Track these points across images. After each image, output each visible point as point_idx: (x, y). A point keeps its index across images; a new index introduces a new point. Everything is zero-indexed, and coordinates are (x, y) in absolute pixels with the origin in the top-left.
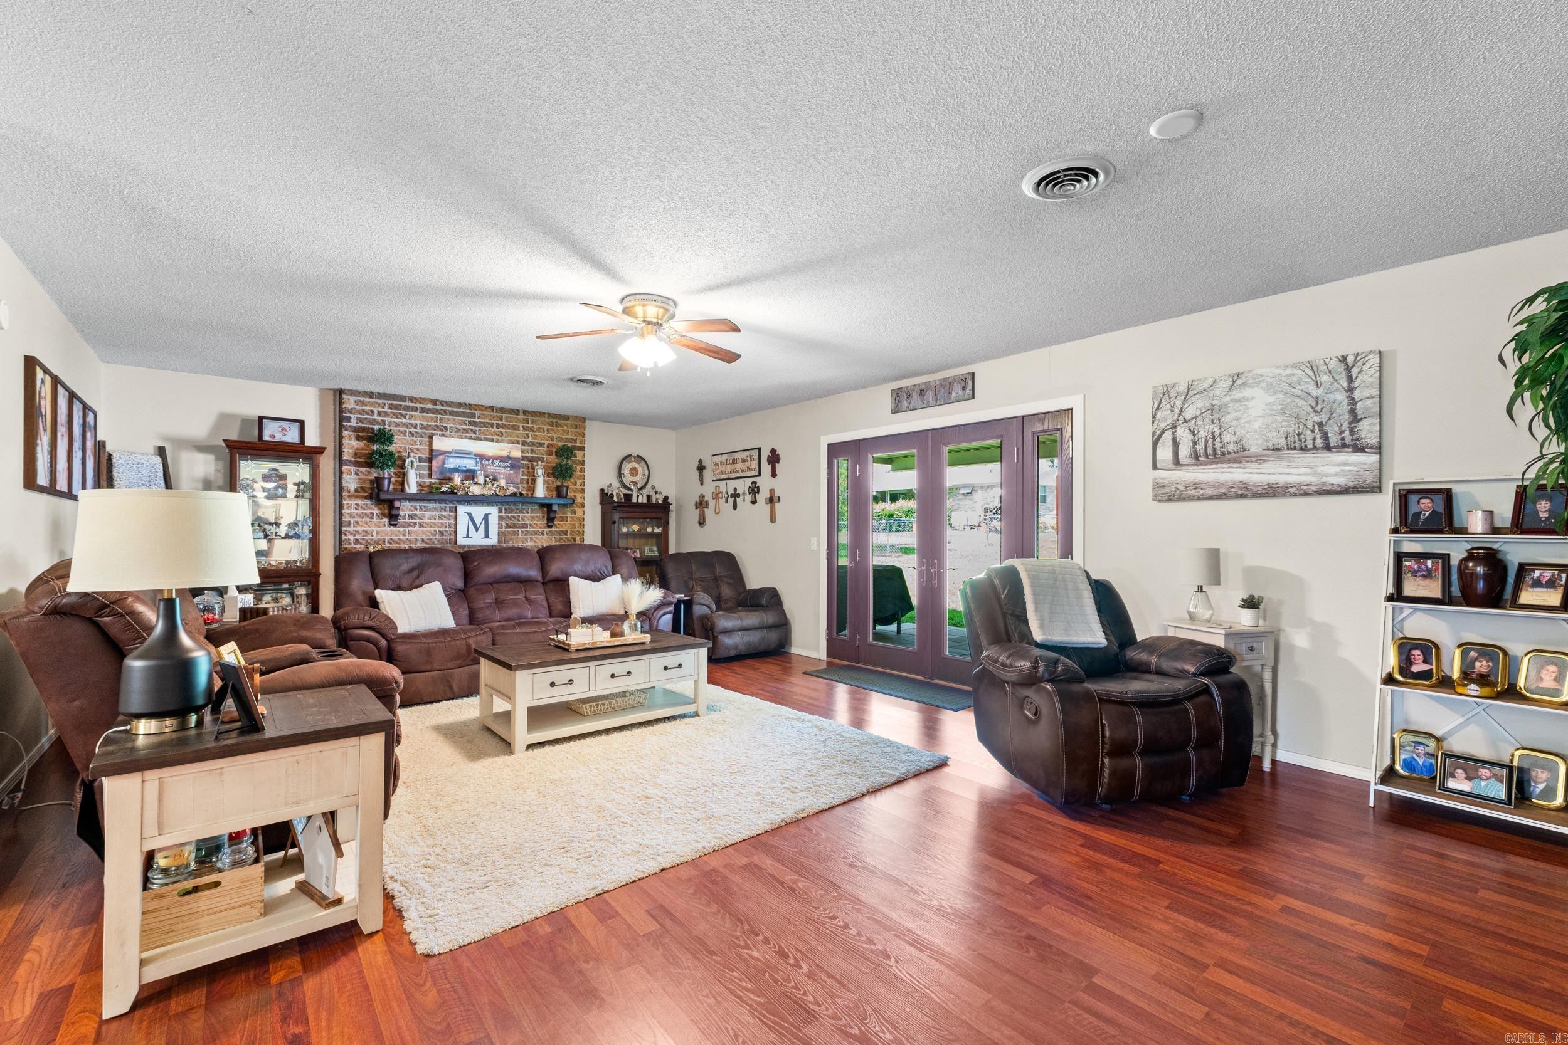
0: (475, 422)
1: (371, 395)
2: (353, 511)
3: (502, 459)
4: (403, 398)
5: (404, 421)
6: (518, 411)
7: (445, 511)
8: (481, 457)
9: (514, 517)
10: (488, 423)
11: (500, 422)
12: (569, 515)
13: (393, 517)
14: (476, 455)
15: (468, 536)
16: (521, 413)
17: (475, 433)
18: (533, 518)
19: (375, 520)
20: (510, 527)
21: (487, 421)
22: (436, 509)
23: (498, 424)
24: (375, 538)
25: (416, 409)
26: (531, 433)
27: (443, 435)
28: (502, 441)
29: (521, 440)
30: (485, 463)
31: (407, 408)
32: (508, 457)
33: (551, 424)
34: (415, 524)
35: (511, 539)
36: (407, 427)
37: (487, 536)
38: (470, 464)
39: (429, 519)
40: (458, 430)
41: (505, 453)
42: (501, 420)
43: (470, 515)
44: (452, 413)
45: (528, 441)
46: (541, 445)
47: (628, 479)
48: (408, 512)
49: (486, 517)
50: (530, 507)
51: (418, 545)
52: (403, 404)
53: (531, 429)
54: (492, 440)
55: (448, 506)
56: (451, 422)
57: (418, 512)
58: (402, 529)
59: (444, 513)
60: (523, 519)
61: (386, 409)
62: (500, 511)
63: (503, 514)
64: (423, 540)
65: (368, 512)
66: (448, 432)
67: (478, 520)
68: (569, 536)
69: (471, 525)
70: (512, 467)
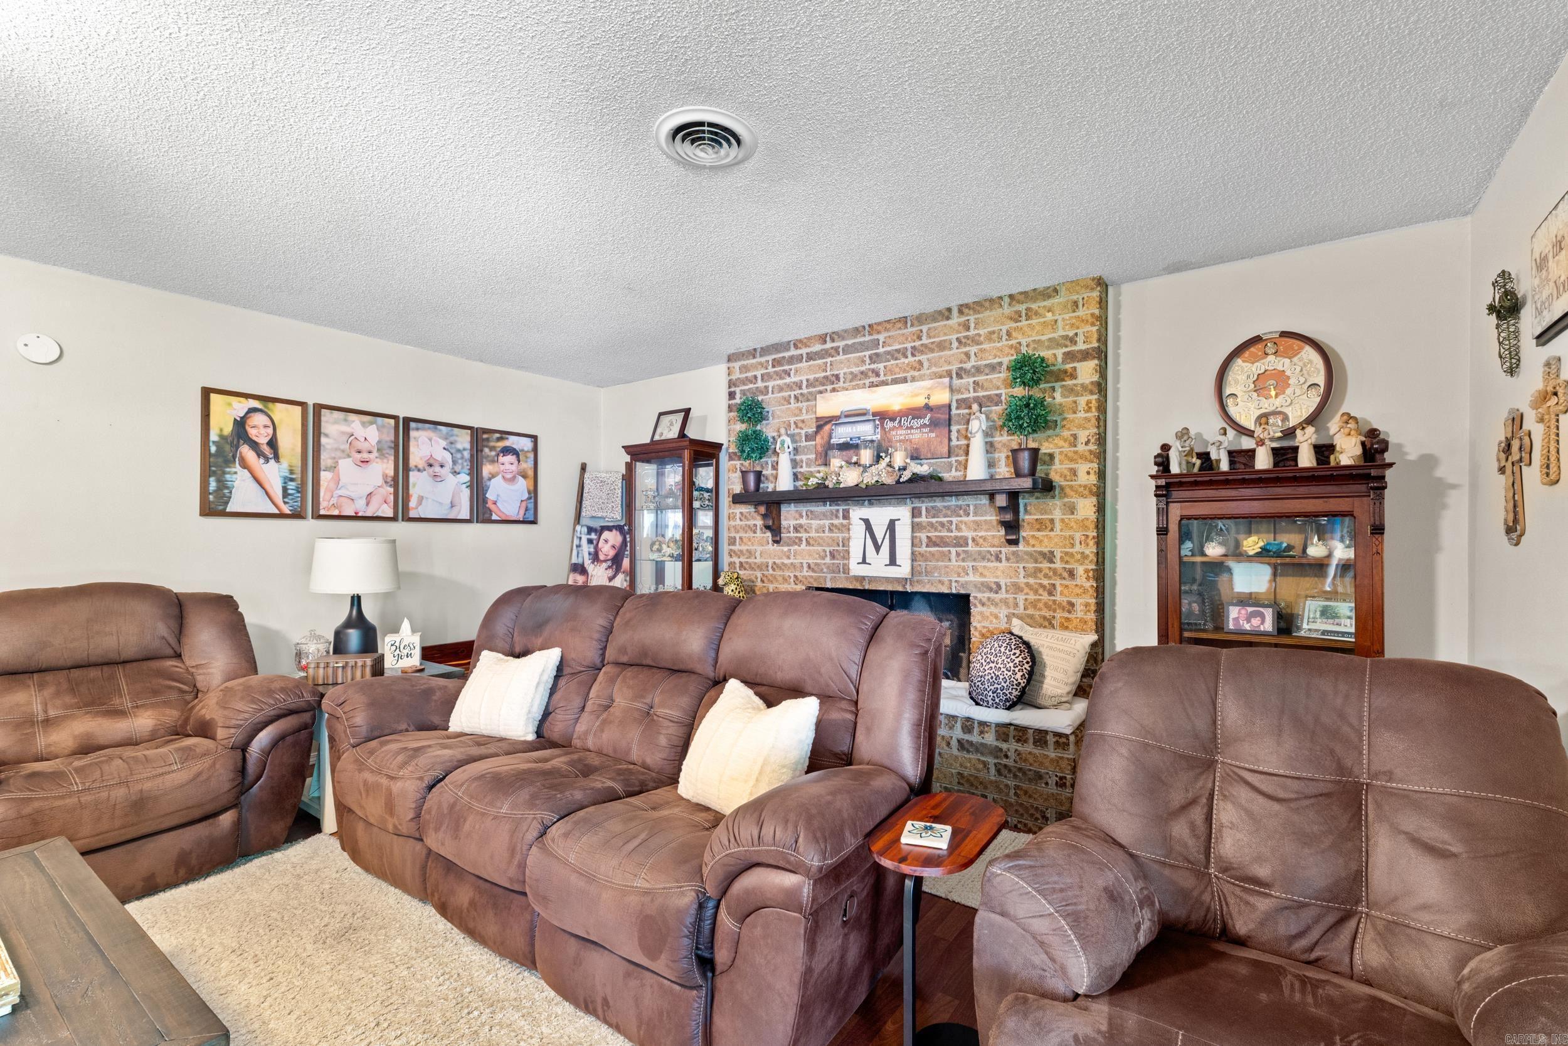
0: (877, 355)
1: (753, 353)
2: (738, 522)
3: (915, 413)
4: (785, 346)
5: (788, 380)
6: (949, 310)
7: (837, 517)
8: (882, 416)
9: (942, 525)
10: (898, 351)
11: (917, 343)
12: (1057, 515)
13: (775, 530)
14: (874, 414)
15: (864, 561)
16: (955, 312)
17: (878, 375)
18: (978, 525)
19: (759, 534)
20: (936, 545)
21: (897, 347)
22: (824, 516)
23: (914, 348)
24: (758, 560)
25: (799, 359)
26: (973, 349)
27: (834, 390)
28: (922, 378)
29: (954, 368)
30: (889, 425)
31: (791, 360)
32: (927, 407)
33: (1016, 317)
34: (800, 539)
35: (936, 568)
36: (791, 389)
37: (893, 561)
38: (865, 431)
39: (817, 531)
40: (854, 376)
41: (920, 401)
42: (920, 338)
43: (867, 522)
44: (847, 350)
45: (968, 366)
46: (993, 368)
47: (1245, 412)
48: (793, 523)
49: (892, 526)
50: (970, 501)
51: (805, 573)
52: (787, 354)
53: (975, 341)
54: (904, 380)
55: (841, 508)
56: (844, 365)
57: (803, 521)
58: (786, 549)
59: (836, 522)
60: (958, 529)
61: (770, 370)
62: (915, 513)
63: (923, 519)
64: (809, 566)
65: (751, 523)
66: (841, 384)
67: (880, 532)
68: (1058, 565)
69: (869, 541)
70: (934, 424)
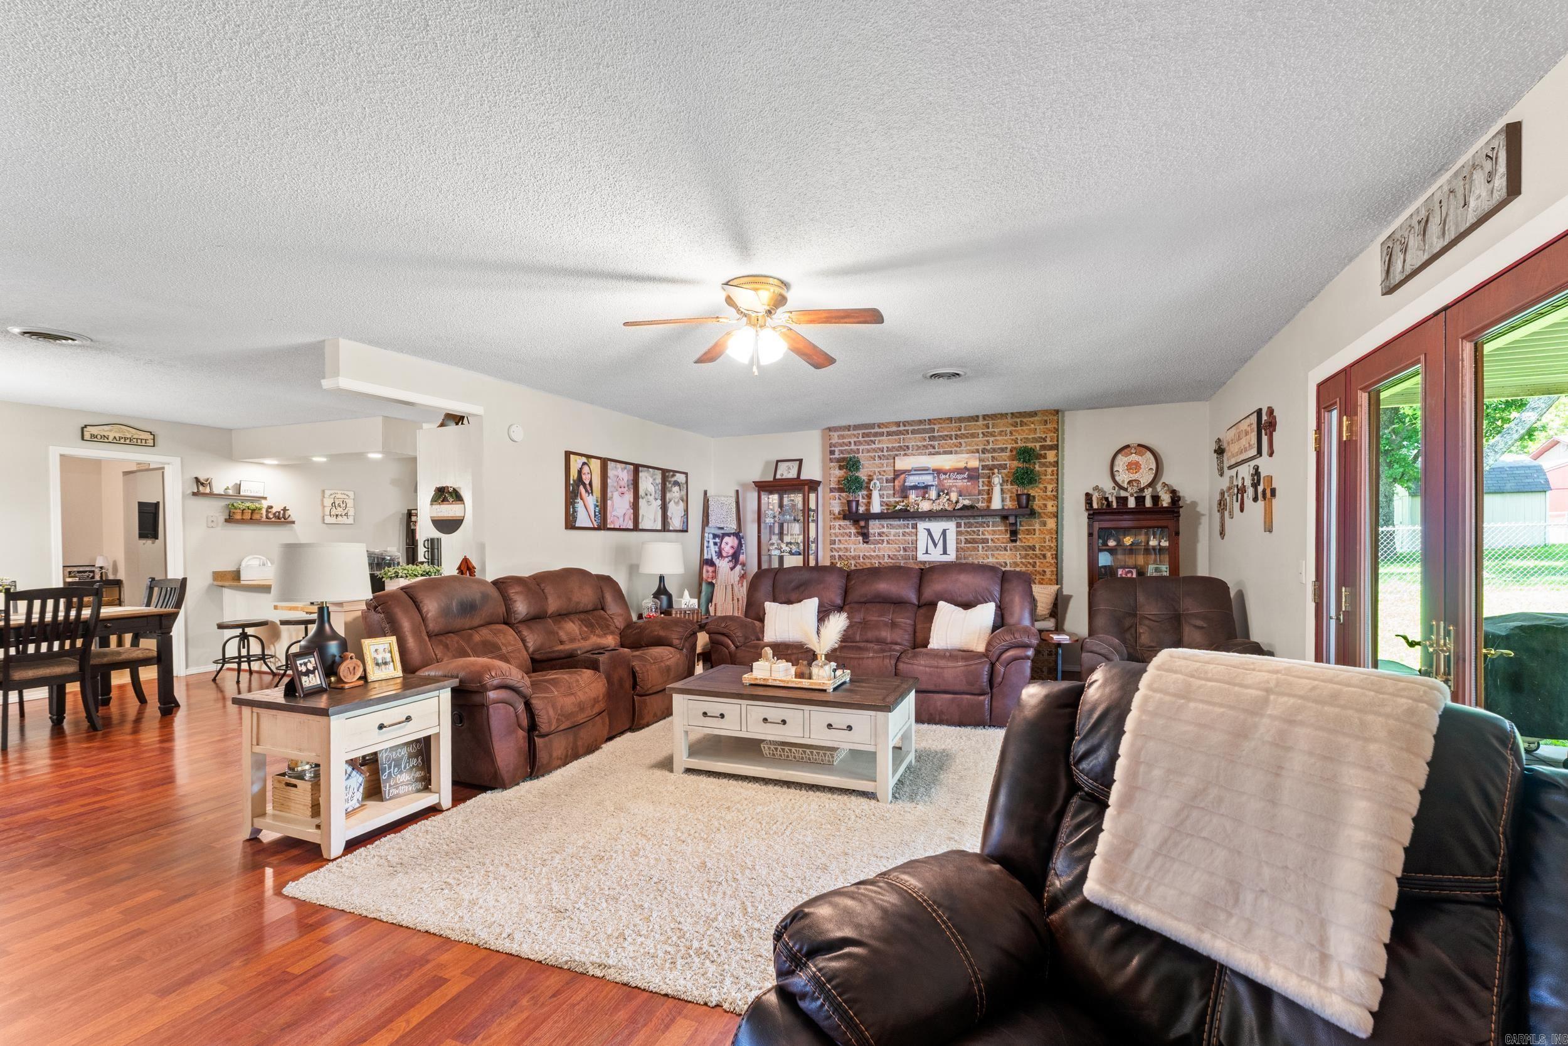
0: (934, 437)
1: (848, 428)
2: (837, 530)
3: (959, 471)
4: (872, 426)
5: (873, 446)
6: (977, 416)
7: (908, 527)
8: (938, 472)
9: (974, 532)
10: (947, 436)
11: (959, 433)
12: (1037, 527)
13: (865, 536)
14: (933, 470)
15: (927, 553)
16: (981, 418)
17: (934, 448)
18: (994, 532)
19: (853, 538)
20: (970, 543)
21: (946, 433)
22: (899, 527)
23: (956, 435)
24: (852, 554)
25: (882, 434)
26: (991, 439)
27: (905, 455)
28: (961, 452)
29: (980, 448)
30: (943, 477)
31: (876, 435)
32: (966, 469)
33: (1015, 425)
34: (883, 541)
35: (970, 555)
36: (876, 452)
37: (945, 552)
38: (928, 479)
39: (894, 536)
40: (919, 448)
41: (962, 465)
42: (960, 430)
43: (929, 531)
44: (913, 432)
45: (988, 447)
46: (1003, 450)
47: (1123, 477)
48: (877, 531)
49: (944, 532)
50: (991, 520)
51: (886, 560)
52: (872, 431)
53: (992, 434)
54: (951, 453)
55: (910, 523)
56: (913, 441)
57: (885, 530)
58: (872, 546)
59: (907, 530)
60: (983, 534)
61: (860, 439)
62: (958, 525)
63: (962, 529)
64: (889, 556)
65: (848, 531)
66: (910, 451)
67: (937, 536)
68: (1038, 552)
69: (930, 541)
70: (970, 478)
